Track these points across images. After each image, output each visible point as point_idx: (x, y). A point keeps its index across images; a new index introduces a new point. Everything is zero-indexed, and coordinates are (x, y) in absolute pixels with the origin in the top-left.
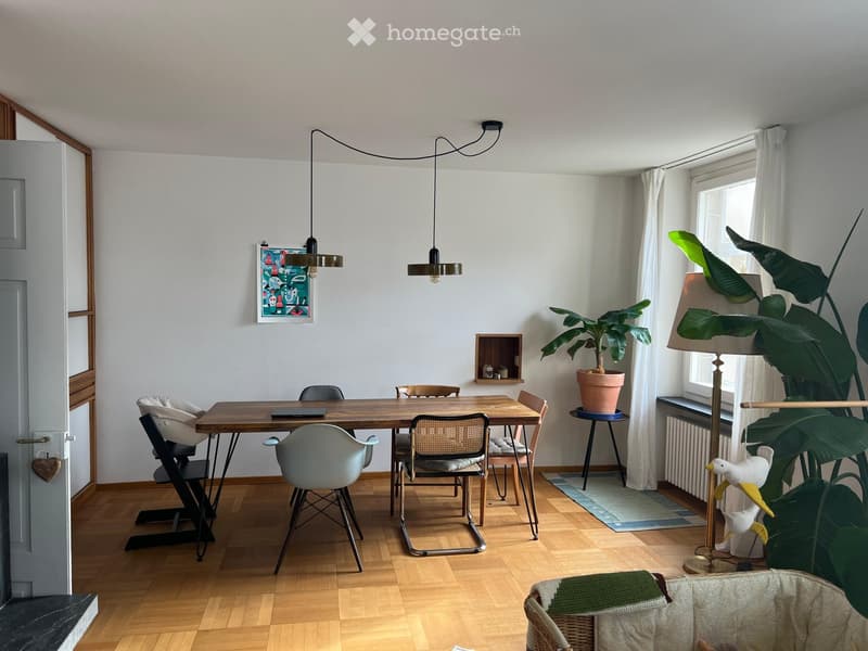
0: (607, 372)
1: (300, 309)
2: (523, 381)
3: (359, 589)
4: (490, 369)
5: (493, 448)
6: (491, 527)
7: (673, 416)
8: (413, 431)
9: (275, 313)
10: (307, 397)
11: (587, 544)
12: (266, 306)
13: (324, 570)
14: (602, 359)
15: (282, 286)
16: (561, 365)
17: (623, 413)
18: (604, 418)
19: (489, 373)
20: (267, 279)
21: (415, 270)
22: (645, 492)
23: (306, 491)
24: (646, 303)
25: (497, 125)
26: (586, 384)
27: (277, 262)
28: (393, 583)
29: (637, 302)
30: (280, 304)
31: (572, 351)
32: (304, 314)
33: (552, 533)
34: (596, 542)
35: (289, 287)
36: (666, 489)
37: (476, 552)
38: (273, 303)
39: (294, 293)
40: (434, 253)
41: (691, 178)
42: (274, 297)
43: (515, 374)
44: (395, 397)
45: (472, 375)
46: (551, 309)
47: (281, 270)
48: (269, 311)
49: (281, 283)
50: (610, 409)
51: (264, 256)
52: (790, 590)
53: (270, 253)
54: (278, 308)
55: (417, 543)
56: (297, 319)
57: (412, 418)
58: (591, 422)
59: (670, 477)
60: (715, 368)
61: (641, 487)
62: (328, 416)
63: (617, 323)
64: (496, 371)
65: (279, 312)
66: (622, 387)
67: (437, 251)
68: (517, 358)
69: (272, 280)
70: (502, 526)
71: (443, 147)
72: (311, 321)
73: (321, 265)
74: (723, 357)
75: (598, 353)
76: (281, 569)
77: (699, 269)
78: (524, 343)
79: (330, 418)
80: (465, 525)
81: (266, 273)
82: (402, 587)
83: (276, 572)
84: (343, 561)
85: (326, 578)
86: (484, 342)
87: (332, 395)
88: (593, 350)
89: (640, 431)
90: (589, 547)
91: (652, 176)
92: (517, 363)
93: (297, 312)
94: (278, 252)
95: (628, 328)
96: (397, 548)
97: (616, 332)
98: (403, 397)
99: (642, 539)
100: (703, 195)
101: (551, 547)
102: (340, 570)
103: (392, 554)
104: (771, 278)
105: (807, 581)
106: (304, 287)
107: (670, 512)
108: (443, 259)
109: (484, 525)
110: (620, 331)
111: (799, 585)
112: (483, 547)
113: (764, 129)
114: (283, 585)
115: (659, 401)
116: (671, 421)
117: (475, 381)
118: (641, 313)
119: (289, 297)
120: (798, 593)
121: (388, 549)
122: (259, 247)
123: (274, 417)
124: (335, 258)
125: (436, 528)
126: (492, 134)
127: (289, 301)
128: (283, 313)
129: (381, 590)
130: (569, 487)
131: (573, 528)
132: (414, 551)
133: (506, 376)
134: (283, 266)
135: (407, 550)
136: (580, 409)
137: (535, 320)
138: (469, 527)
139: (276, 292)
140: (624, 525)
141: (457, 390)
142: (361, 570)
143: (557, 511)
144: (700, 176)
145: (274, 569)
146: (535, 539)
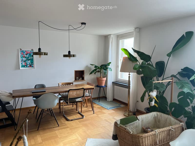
0: (103, 77)
1: (31, 66)
2: (85, 80)
3: (61, 130)
4: (78, 78)
5: (85, 95)
6: (83, 112)
7: (116, 85)
8: (69, 93)
9: (24, 67)
10: (37, 87)
11: (104, 113)
12: (22, 65)
13: (50, 127)
14: (101, 75)
15: (26, 60)
16: (93, 76)
17: (106, 86)
18: (102, 87)
19: (78, 79)
20: (22, 58)
21: (65, 56)
22: (111, 101)
23: (44, 110)
24: (110, 63)
25: (85, 24)
26: (99, 80)
27: (24, 54)
28: (68, 127)
29: (108, 63)
30: (26, 64)
31: (95, 73)
32: (32, 67)
33: (97, 112)
34: (106, 112)
35: (28, 60)
36: (115, 100)
37: (83, 118)
38: (24, 64)
39: (29, 61)
40: (69, 52)
41: (118, 37)
42: (24, 63)
43: (83, 79)
44: (58, 86)
45: (74, 80)
46: (90, 64)
47: (26, 56)
48: (23, 66)
49: (26, 59)
50: (103, 85)
51: (21, 52)
52: (156, 115)
53: (22, 52)
54: (25, 65)
55: (69, 118)
56: (30, 68)
57: (68, 90)
58: (99, 88)
59: (115, 98)
60: (129, 75)
61: (110, 100)
62: (46, 91)
63: (105, 67)
64: (79, 78)
65: (26, 66)
66: (106, 80)
67: (70, 51)
68: (83, 75)
69: (23, 58)
70: (86, 112)
71: (71, 28)
72: (35, 69)
73: (43, 55)
74: (130, 73)
75: (101, 74)
76: (39, 129)
77: (127, 56)
78: (85, 72)
79: (47, 92)
80: (78, 113)
81: (22, 57)
82: (70, 128)
83: (38, 130)
84: (53, 125)
85: (51, 129)
86: (76, 72)
87: (43, 86)
88: (100, 73)
89: (109, 89)
90: (105, 114)
91: (110, 36)
92: (83, 76)
93: (30, 66)
94: (25, 51)
95: (107, 68)
96: (65, 120)
97: (105, 69)
98: (60, 85)
99: (114, 111)
100: (120, 41)
101: (98, 115)
102: (54, 127)
103: (64, 121)
104: (140, 58)
105: (159, 113)
106: (32, 60)
107: (117, 105)
108: (71, 53)
109: (82, 112)
110: (106, 69)
111: (157, 114)
112: (84, 117)
113: (135, 28)
114: (41, 133)
115: (113, 82)
116: (115, 86)
117: (75, 81)
118: (110, 65)
119: (28, 63)
120: (157, 116)
121: (63, 120)
122: (19, 50)
123: (33, 93)
124: (46, 53)
125: (71, 114)
126: (83, 26)
127: (28, 64)
128: (27, 67)
129: (65, 130)
130: (96, 102)
131: (100, 110)
132: (69, 120)
133: (81, 79)
134: (26, 55)
135: (67, 120)
136: (97, 85)
137: (87, 67)
138: (79, 113)
139: (25, 61)
140: (110, 108)
141: (73, 83)
142: (59, 126)
143: (96, 107)
144: (120, 37)
145: (37, 129)
146: (94, 114)
